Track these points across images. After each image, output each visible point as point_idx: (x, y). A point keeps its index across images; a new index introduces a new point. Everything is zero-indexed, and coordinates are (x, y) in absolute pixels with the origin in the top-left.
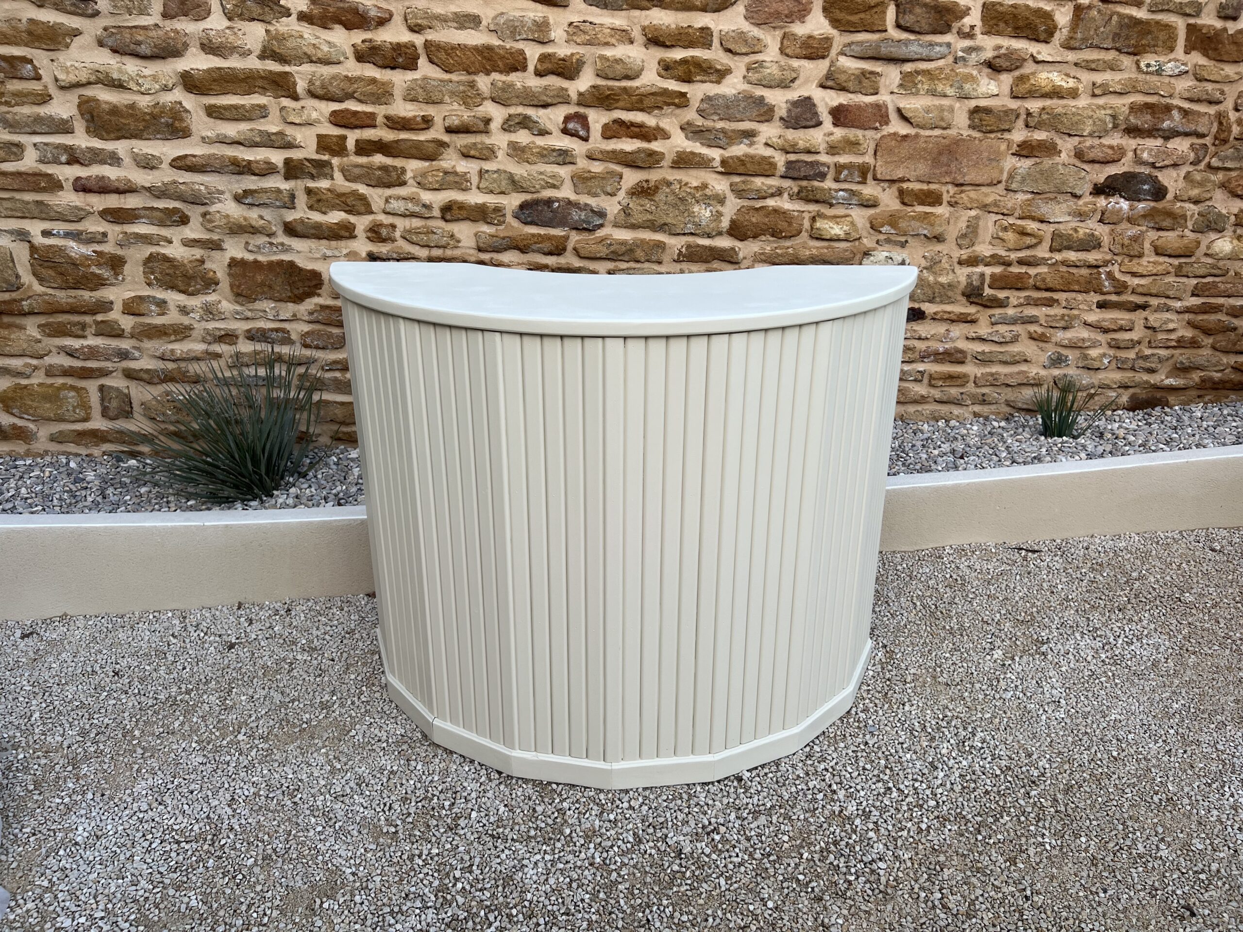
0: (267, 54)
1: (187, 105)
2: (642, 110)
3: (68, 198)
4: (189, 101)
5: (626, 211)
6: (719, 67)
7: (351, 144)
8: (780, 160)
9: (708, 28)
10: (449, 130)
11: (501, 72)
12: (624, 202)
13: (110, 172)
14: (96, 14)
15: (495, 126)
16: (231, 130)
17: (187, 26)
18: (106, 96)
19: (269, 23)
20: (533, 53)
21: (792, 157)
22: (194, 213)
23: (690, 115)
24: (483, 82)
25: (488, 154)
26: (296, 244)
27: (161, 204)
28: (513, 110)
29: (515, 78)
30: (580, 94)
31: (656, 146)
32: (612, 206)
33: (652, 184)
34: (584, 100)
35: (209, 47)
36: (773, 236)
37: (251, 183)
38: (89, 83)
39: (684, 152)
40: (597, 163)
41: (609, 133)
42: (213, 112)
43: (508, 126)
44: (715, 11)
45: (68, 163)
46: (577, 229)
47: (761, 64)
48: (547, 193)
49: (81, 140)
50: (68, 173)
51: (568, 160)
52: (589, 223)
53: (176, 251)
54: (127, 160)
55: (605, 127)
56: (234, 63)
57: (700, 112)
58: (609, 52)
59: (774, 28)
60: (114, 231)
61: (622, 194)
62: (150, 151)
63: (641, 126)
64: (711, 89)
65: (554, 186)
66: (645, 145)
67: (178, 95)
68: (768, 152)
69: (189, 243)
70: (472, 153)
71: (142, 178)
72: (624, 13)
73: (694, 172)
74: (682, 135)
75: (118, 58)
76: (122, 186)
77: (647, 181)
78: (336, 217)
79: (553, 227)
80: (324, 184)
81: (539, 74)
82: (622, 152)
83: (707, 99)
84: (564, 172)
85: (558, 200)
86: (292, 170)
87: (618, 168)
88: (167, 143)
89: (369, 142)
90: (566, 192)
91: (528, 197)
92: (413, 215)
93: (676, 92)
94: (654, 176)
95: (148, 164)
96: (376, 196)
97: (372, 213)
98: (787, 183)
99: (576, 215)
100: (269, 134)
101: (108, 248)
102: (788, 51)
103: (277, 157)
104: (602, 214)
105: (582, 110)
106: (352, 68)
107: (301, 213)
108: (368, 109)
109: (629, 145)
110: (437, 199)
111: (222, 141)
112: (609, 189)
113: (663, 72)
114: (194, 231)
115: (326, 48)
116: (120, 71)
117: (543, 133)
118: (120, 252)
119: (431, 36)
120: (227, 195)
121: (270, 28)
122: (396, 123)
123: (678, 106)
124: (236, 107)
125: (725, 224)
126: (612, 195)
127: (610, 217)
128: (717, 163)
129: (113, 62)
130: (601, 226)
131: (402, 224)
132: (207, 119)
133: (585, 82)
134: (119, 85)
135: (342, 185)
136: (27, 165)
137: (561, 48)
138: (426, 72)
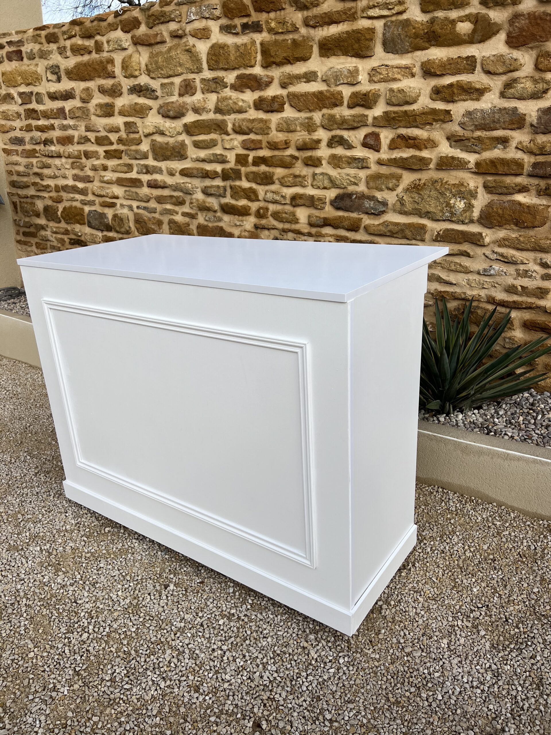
0: (218, 110)
1: (187, 142)
2: (417, 127)
3: (145, 191)
4: (188, 140)
5: (401, 201)
6: (478, 86)
7: (250, 159)
8: (528, 160)
9: (473, 57)
10: (299, 149)
11: (328, 108)
12: (400, 196)
13: (157, 177)
14: (157, 98)
15: (324, 144)
16: (203, 154)
17: (188, 99)
18: (159, 139)
19: (218, 93)
20: (347, 92)
21: (541, 159)
22: (187, 198)
23: (454, 128)
24: (317, 117)
25: (315, 163)
26: (226, 218)
27: (176, 194)
28: (334, 133)
29: (337, 112)
30: (375, 118)
31: (425, 154)
32: (391, 198)
33: (422, 182)
34: (378, 122)
35: (196, 111)
36: (516, 225)
37: (208, 182)
38: (153, 133)
39: (447, 157)
40: (384, 167)
41: (393, 146)
42: (197, 145)
43: (330, 145)
44: (480, 42)
45: (146, 173)
46: (367, 213)
47: (515, 80)
48: (351, 188)
49: (151, 162)
50: (145, 178)
51: (365, 164)
52: (375, 209)
53: (179, 218)
54: (165, 172)
55: (393, 141)
56: (204, 117)
57: (462, 125)
58: (395, 86)
59: (531, 48)
60: (159, 207)
61: (400, 189)
62: (172, 166)
63: (414, 139)
64: (470, 105)
65: (356, 184)
66: (417, 153)
67: (184, 137)
68: (519, 155)
69: (184, 214)
70: (309, 163)
71: (170, 181)
72: (410, 55)
73: (454, 173)
74: (447, 144)
75: (165, 119)
76: (162, 184)
77: (420, 180)
78: (243, 202)
79: (352, 212)
80: (237, 183)
81: (350, 107)
82: (402, 159)
83: (469, 114)
84: (363, 174)
85: (356, 193)
86: (226, 176)
87: (399, 171)
88: (180, 162)
89: (259, 158)
90: (362, 188)
91: (341, 191)
92: (275, 202)
93: (441, 110)
94: (424, 176)
95: (171, 174)
96: (261, 190)
97: (259, 200)
98: (535, 181)
99: (368, 204)
100: (216, 155)
101: (157, 215)
102: (540, 66)
103: (219, 168)
104: (384, 204)
105: (377, 130)
106: (253, 114)
107: (228, 200)
108: (259, 137)
109: (406, 154)
110: (289, 192)
111: (198, 160)
112: (390, 185)
113: (434, 96)
114: (186, 209)
115: (240, 104)
116: (163, 126)
117: (350, 147)
118: (161, 218)
119: (292, 89)
120: (199, 190)
121: (219, 96)
122: (273, 146)
123: (444, 122)
124: (204, 141)
125: (476, 214)
126: (392, 189)
127: (390, 205)
128: (472, 165)
129: (162, 122)
130: (383, 212)
131: (272, 207)
132: (194, 149)
133: (379, 110)
134: (162, 133)
135: (245, 184)
136: (133, 175)
137: (365, 87)
138: (289, 113)
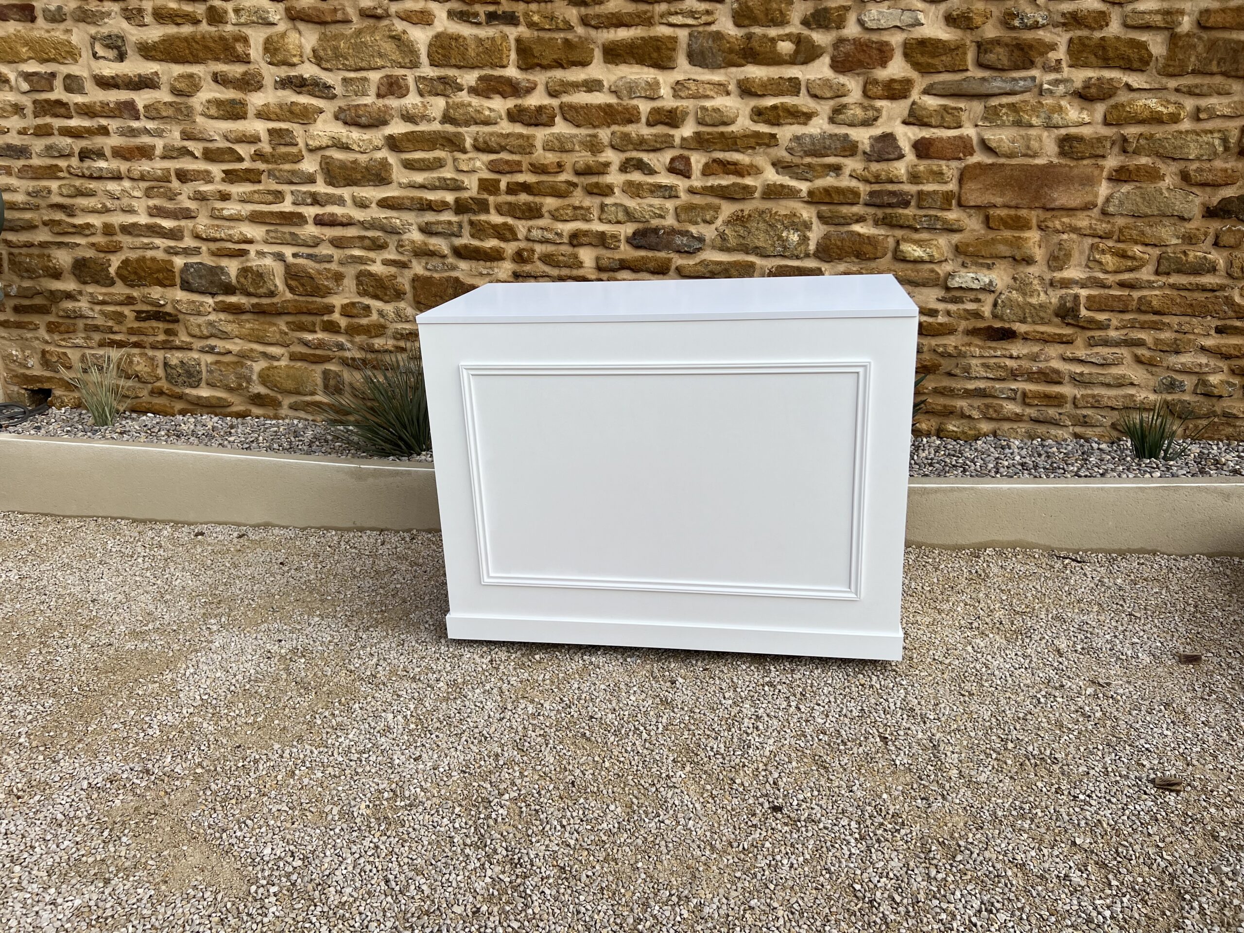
0: (447, 118)
1: (391, 160)
2: (737, 151)
3: (310, 230)
4: (392, 159)
5: (722, 236)
6: (805, 110)
7: (503, 185)
8: (863, 189)
9: (797, 78)
10: (578, 173)
11: (619, 124)
12: (721, 229)
13: (337, 210)
14: (334, 97)
15: (614, 168)
16: (419, 178)
17: (393, 102)
18: (338, 155)
19: (448, 96)
20: (645, 107)
21: (876, 187)
22: (392, 241)
23: (781, 153)
24: (604, 134)
25: (608, 190)
26: (463, 265)
27: (370, 234)
28: (628, 155)
29: (630, 129)
30: (683, 139)
31: (748, 181)
32: (709, 232)
33: (746, 213)
34: (685, 143)
35: (408, 117)
36: (857, 257)
37: (430, 217)
38: (328, 147)
39: (775, 185)
40: (698, 196)
41: (707, 171)
42: (409, 165)
43: (624, 168)
44: (803, 63)
45: (312, 205)
46: (679, 252)
47: (845, 106)
48: (655, 222)
49: (321, 187)
50: (310, 212)
51: (673, 193)
52: (690, 247)
53: (377, 268)
54: (349, 202)
55: (706, 165)
56: (423, 127)
57: (790, 150)
58: (708, 104)
59: (858, 74)
60: (337, 254)
61: (719, 222)
62: (364, 195)
63: (735, 164)
64: (798, 130)
65: (662, 217)
66: (739, 180)
67: (384, 154)
68: (854, 183)
69: (386, 262)
70: (595, 191)
71: (359, 215)
72: (722, 71)
73: (784, 203)
74: (773, 171)
75: (348, 128)
76: (344, 220)
77: (742, 211)
78: (491, 243)
79: (659, 251)
80: (483, 217)
81: (649, 124)
82: (720, 186)
83: (797, 138)
84: (670, 205)
85: (664, 228)
86: (460, 207)
87: (716, 201)
88: (377, 188)
89: (518, 184)
90: (670, 221)
91: (640, 226)
92: (546, 241)
93: (766, 134)
94: (748, 207)
95: (362, 204)
96: (521, 227)
97: (517, 240)
98: (871, 210)
99: (679, 240)
100: (445, 179)
101: (334, 266)
102: (869, 93)
103: (450, 197)
104: (701, 239)
105: (686, 153)
106: (506, 127)
107: (465, 240)
108: (516, 157)
109: (726, 181)
110: (568, 228)
111: (412, 186)
112: (708, 218)
113: (756, 118)
114: (391, 254)
115: (487, 113)
116: (348, 137)
117: (652, 172)
118: (342, 269)
119: (566, 99)
120: (415, 227)
121: (450, 101)
122: (538, 169)
123: (768, 146)
124: (423, 160)
125: (812, 247)
126: (710, 223)
127: (708, 241)
128: (804, 194)
129: (344, 131)
130: (699, 249)
131: (539, 249)
132: (404, 170)
133: (688, 130)
134: (346, 148)
135: (496, 219)
136: (287, 206)
137: (668, 102)
138: (561, 127)
